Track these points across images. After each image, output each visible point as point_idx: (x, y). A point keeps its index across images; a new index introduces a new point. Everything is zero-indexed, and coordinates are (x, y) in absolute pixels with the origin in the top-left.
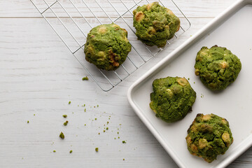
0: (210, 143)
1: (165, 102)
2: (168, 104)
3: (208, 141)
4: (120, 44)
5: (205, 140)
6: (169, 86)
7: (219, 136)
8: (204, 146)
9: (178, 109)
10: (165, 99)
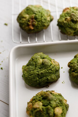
0: (43, 107)
1: (33, 65)
2: (33, 67)
3: (43, 105)
4: (42, 17)
5: (41, 104)
6: (44, 58)
7: (53, 106)
8: (38, 107)
9: (38, 74)
10: (34, 63)
